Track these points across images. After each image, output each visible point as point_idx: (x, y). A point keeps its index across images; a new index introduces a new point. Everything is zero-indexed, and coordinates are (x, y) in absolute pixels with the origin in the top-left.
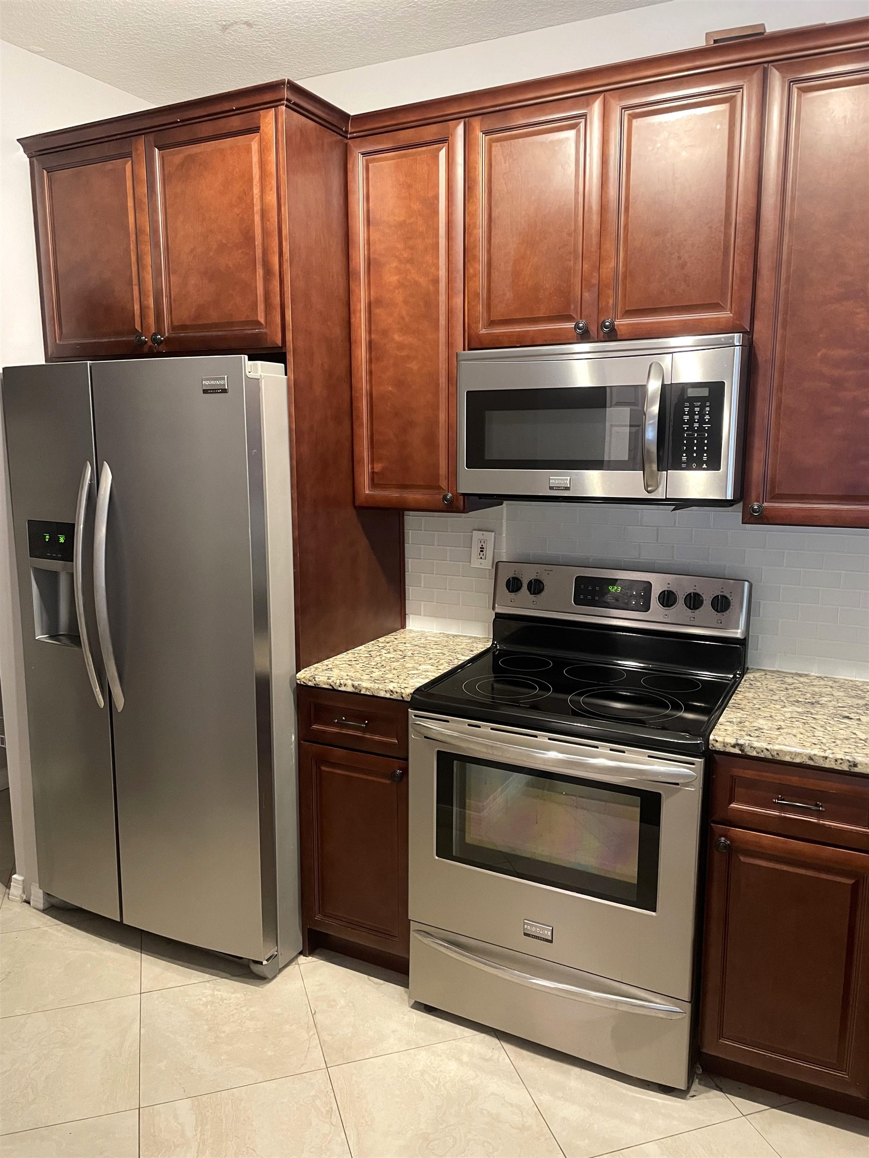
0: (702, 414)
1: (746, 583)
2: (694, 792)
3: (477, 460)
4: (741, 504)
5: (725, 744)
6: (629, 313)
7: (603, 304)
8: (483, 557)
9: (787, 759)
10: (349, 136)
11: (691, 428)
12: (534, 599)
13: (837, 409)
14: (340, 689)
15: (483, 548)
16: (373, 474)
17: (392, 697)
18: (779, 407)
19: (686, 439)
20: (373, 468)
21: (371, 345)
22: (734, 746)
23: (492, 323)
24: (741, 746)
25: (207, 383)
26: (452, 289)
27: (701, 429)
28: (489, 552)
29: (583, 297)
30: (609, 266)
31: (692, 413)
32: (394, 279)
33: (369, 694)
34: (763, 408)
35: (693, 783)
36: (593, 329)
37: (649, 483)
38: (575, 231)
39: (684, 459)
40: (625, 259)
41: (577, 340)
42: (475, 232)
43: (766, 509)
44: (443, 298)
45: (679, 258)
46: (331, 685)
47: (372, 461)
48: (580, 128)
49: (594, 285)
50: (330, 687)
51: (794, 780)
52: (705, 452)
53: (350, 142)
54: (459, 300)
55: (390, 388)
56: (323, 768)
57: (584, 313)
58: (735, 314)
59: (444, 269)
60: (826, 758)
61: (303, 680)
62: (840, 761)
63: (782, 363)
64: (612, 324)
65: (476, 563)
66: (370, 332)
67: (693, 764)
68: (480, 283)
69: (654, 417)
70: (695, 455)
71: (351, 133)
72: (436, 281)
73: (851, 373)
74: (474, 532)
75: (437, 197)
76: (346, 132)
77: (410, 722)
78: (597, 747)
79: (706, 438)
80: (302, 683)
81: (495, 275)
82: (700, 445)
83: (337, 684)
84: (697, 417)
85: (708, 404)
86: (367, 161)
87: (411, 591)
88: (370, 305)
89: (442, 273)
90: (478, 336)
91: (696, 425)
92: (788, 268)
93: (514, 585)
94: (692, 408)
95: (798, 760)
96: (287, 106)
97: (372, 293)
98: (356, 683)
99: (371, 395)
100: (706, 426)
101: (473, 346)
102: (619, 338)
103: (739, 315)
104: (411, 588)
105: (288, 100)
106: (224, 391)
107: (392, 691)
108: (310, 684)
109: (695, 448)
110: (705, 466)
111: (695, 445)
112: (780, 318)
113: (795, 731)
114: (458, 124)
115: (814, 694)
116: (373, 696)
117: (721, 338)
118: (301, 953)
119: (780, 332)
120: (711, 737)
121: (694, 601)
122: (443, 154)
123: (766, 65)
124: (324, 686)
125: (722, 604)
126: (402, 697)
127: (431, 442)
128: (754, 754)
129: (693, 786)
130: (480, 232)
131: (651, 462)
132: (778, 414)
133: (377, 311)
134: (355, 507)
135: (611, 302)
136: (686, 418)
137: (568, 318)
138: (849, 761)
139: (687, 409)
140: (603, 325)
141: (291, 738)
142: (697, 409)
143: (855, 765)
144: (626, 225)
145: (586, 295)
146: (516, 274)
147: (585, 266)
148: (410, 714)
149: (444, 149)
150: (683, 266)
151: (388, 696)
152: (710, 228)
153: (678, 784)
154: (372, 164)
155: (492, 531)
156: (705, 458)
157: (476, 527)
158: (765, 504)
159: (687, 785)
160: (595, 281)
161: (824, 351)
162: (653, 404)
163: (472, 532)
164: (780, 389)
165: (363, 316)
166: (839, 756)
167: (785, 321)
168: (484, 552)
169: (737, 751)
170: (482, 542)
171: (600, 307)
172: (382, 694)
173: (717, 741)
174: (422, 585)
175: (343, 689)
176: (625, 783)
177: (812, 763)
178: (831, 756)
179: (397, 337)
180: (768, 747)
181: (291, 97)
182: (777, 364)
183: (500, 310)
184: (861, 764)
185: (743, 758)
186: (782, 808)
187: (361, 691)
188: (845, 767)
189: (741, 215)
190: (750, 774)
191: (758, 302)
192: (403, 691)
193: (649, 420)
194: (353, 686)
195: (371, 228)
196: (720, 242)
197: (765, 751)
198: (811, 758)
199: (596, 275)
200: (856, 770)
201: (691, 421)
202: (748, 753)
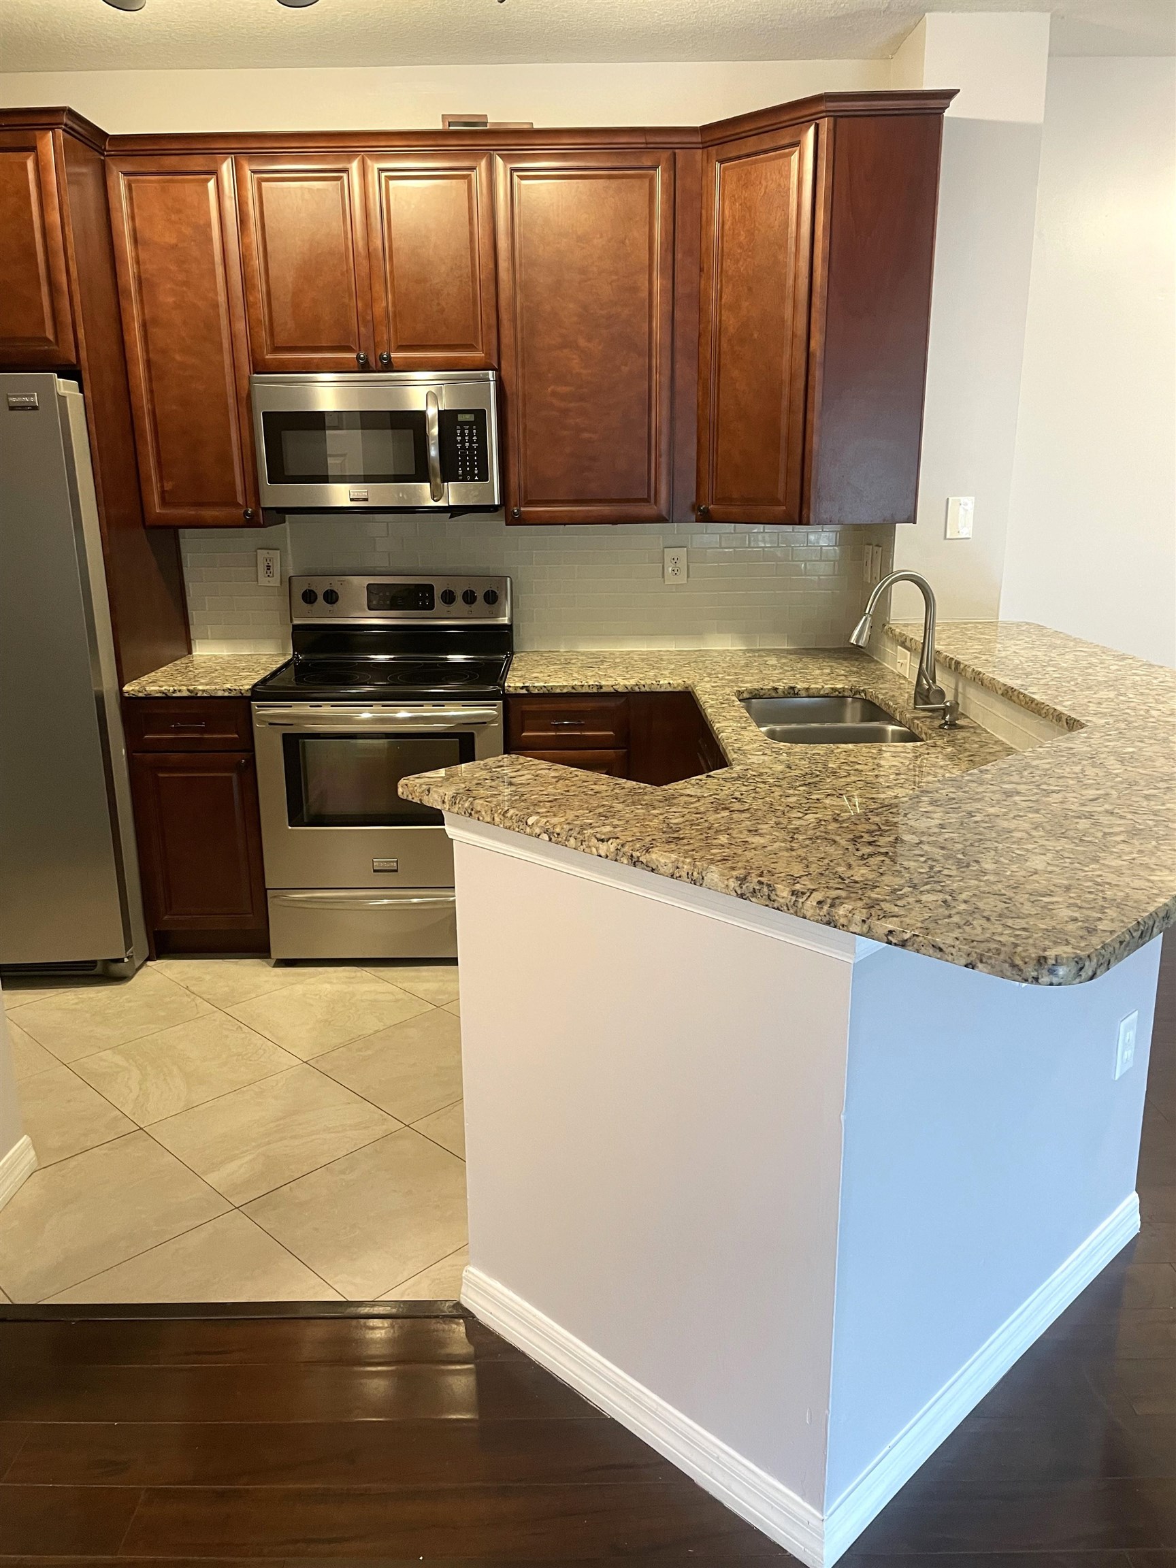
0: (471, 435)
1: (508, 579)
2: (498, 725)
3: (278, 474)
4: (504, 508)
5: (516, 688)
6: (401, 348)
7: (378, 339)
8: (271, 575)
9: (558, 691)
10: (105, 153)
11: (463, 447)
12: (331, 608)
13: (565, 433)
14: (174, 695)
15: (270, 566)
16: (163, 493)
17: (230, 695)
18: (525, 429)
19: (460, 456)
20: (162, 486)
21: (149, 364)
22: (522, 688)
23: (277, 349)
24: (527, 688)
25: (14, 399)
26: (234, 315)
27: (471, 448)
28: (276, 569)
29: (361, 332)
30: (379, 308)
31: (463, 435)
32: (171, 300)
33: (206, 695)
34: (514, 431)
35: (497, 720)
36: (372, 360)
37: (435, 494)
38: (347, 271)
39: (460, 472)
40: (394, 303)
41: (359, 368)
42: (252, 263)
43: (524, 512)
44: (224, 322)
45: (438, 304)
46: (164, 693)
47: (161, 479)
48: (343, 180)
49: (368, 321)
50: (164, 695)
51: (564, 706)
52: (476, 466)
53: (107, 158)
54: (240, 326)
55: (174, 407)
56: (161, 775)
57: (362, 346)
58: (486, 354)
59: (223, 294)
60: (583, 686)
61: (132, 692)
62: (591, 687)
63: (524, 395)
64: (389, 356)
65: (264, 580)
66: (147, 351)
67: (495, 705)
68: (261, 312)
69: (435, 437)
70: (468, 469)
71: (107, 151)
72: (216, 306)
73: (572, 405)
74: (258, 551)
75: (209, 225)
76: (105, 150)
77: (253, 713)
78: (422, 706)
79: (475, 455)
80: (131, 695)
81: (274, 304)
82: (472, 461)
83: (171, 691)
84: (467, 438)
85: (474, 427)
86: (129, 180)
87: (194, 615)
88: (144, 326)
89: (222, 298)
90: (264, 360)
91: (467, 444)
92: (522, 319)
93: (309, 597)
94: (463, 430)
95: (565, 691)
96: (64, 130)
97: (146, 311)
98: (191, 688)
99: (153, 413)
100: (475, 445)
101: (258, 370)
102: (395, 369)
103: (488, 354)
104: (194, 612)
105: (66, 125)
106: (35, 408)
107: (230, 689)
108: (140, 695)
109: (468, 464)
110: (476, 478)
111: (468, 461)
112: (519, 360)
113: (560, 676)
114: (226, 159)
115: (566, 660)
116: (211, 697)
117: (479, 374)
118: (149, 959)
119: (520, 370)
120: (506, 684)
121: (469, 598)
122: (211, 185)
123: (492, 152)
124: (157, 695)
125: (492, 598)
126: (241, 693)
127: (224, 460)
128: (536, 691)
129: (497, 722)
130: (257, 263)
131: (435, 476)
132: (524, 437)
133: (153, 330)
134: (145, 527)
135: (385, 338)
136: (459, 438)
137: (348, 349)
138: (597, 685)
139: (459, 431)
140: (382, 358)
141: (122, 751)
142: (466, 431)
143: (601, 687)
144: (392, 272)
145: (362, 329)
146: (296, 306)
147: (360, 305)
148: (253, 706)
149: (213, 180)
150: (442, 311)
151: (226, 694)
152: (461, 281)
153: (485, 723)
154: (136, 185)
155: (278, 549)
156: (476, 472)
157: (260, 546)
158: (522, 509)
159: (492, 722)
160: (369, 318)
161: (552, 387)
162: (433, 428)
163: (256, 551)
164: (524, 416)
165: (138, 335)
166: (590, 684)
167: (523, 361)
168: (271, 570)
169: (524, 691)
170: (268, 560)
171: (376, 341)
172: (220, 694)
173: (510, 687)
174: (207, 609)
175: (178, 695)
176: (445, 730)
177: (574, 691)
178: (586, 684)
179: (178, 357)
180: (545, 685)
181: (69, 123)
182: (520, 394)
183: (281, 339)
184: (604, 686)
185: (529, 697)
186: (557, 728)
187: (197, 694)
188: (595, 690)
189: (484, 274)
190: (534, 707)
191: (502, 347)
192: (241, 688)
193: (432, 440)
194: (188, 690)
195: (140, 248)
196: (469, 294)
197: (543, 688)
198: (573, 688)
199: (369, 312)
200: (602, 691)
201: (463, 441)
202: (532, 692)
